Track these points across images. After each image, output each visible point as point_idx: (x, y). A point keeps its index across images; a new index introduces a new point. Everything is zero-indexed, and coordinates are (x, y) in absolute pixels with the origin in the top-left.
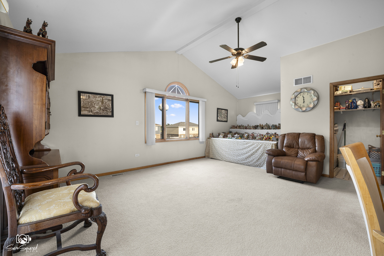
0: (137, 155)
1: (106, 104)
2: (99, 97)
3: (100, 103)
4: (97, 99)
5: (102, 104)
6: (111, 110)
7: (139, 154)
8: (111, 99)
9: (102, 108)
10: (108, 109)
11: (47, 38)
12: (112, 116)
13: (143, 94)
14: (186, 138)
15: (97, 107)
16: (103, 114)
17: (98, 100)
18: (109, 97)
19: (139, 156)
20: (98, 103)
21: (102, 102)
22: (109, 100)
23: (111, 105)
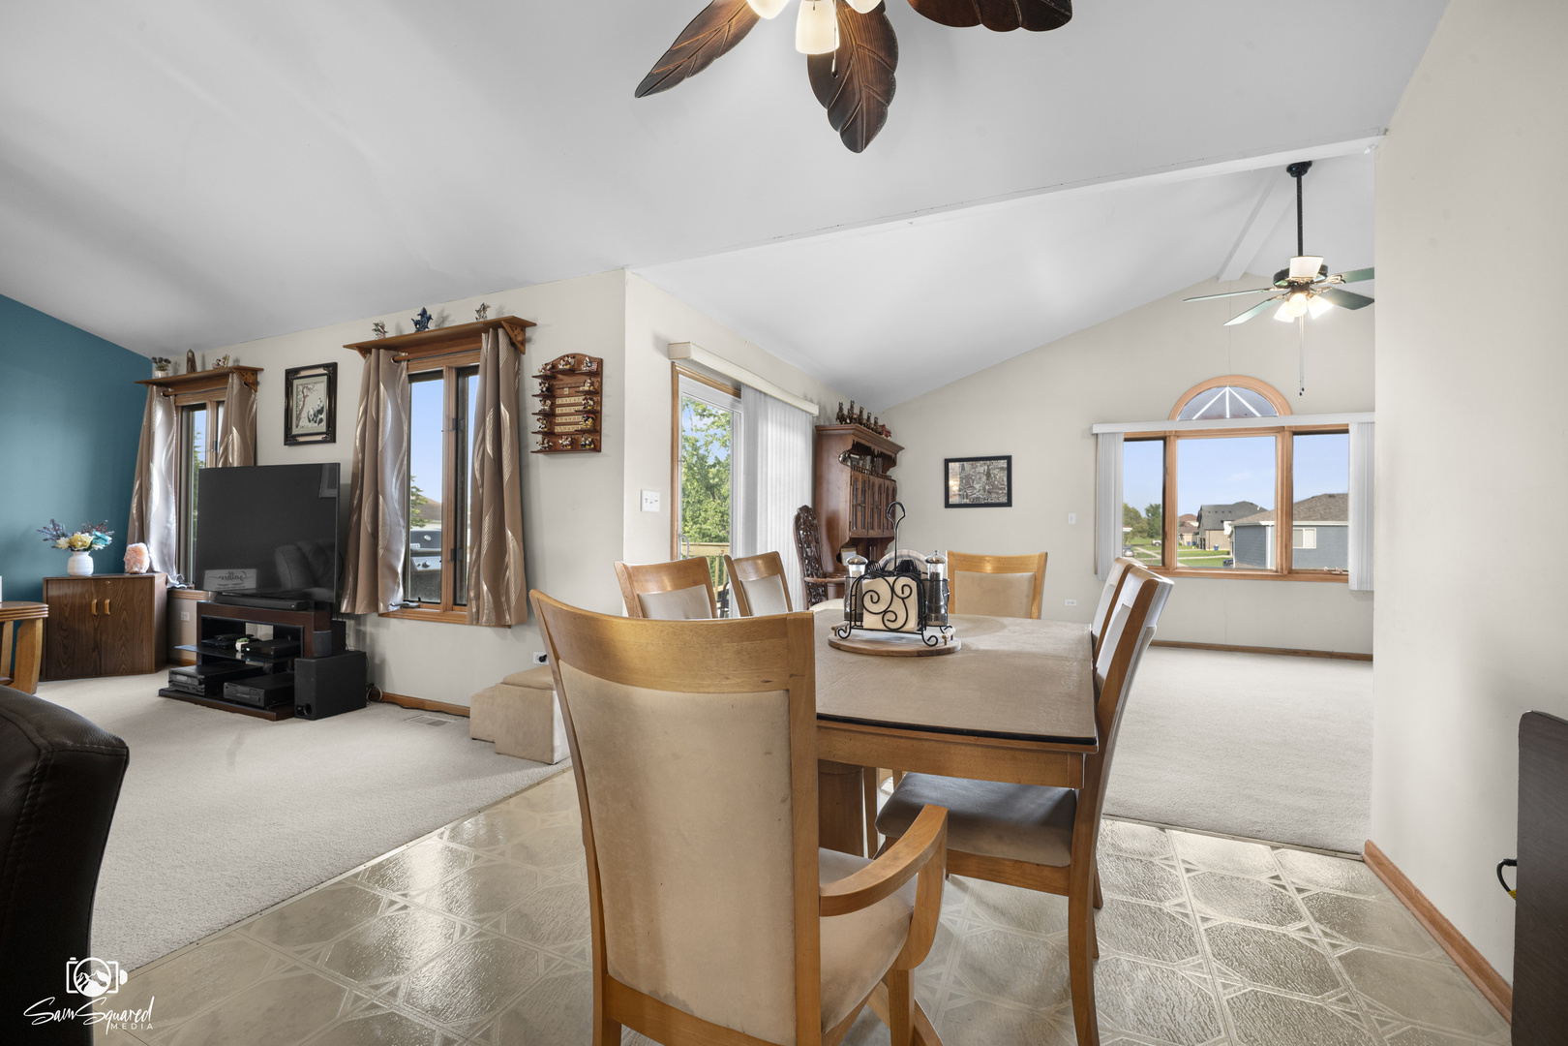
0: (1070, 601)
1: (995, 477)
2: (981, 466)
3: (984, 478)
4: (978, 470)
5: (988, 479)
6: (1005, 491)
7: (1075, 601)
8: (1005, 465)
9: (987, 487)
10: (1000, 489)
11: (876, 422)
12: (1009, 504)
13: (1092, 441)
14: (1277, 571)
15: (977, 486)
16: (990, 501)
17: (979, 473)
18: (1002, 461)
19: (1075, 605)
20: (980, 478)
21: (988, 475)
22: (1002, 469)
23: (1005, 479)
